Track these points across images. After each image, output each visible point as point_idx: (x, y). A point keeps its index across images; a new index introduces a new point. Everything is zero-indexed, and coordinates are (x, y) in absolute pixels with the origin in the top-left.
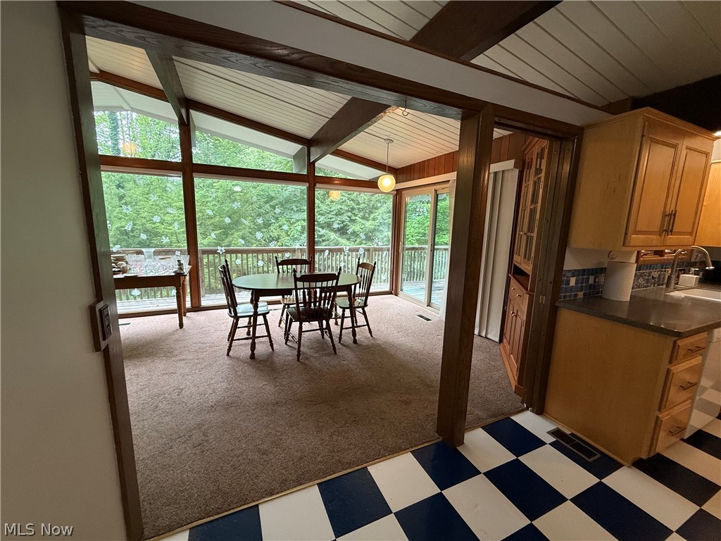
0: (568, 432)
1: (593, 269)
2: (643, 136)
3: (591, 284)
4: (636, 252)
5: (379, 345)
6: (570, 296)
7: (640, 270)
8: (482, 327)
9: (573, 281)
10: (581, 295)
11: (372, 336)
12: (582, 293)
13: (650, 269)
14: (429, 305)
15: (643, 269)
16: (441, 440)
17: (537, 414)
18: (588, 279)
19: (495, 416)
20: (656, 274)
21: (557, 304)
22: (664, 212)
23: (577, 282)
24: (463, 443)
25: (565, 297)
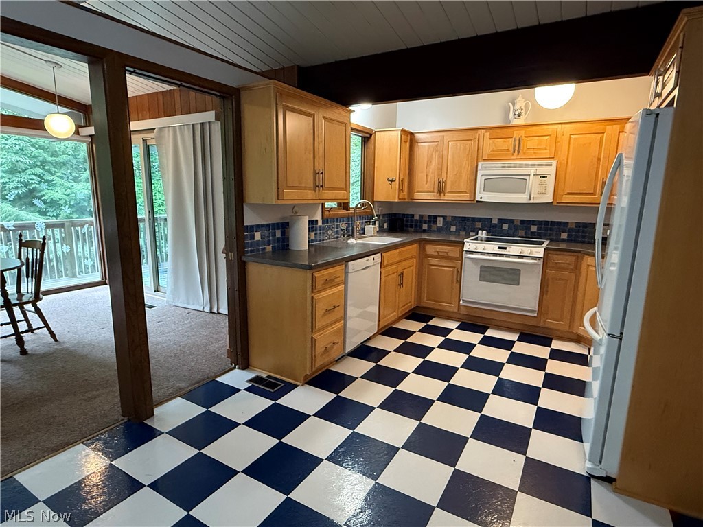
0: (264, 376)
1: (278, 224)
2: (277, 104)
3: (278, 238)
4: (321, 205)
5: (67, 349)
6: (258, 250)
7: (327, 223)
8: (213, 304)
9: (258, 236)
10: (269, 248)
11: (56, 340)
12: (270, 247)
13: (337, 222)
14: (157, 290)
15: (331, 223)
16: (125, 421)
17: (243, 369)
18: (275, 233)
19: (198, 383)
20: (344, 227)
21: (244, 258)
22: (314, 171)
23: (262, 236)
24: (153, 415)
25: (252, 251)
